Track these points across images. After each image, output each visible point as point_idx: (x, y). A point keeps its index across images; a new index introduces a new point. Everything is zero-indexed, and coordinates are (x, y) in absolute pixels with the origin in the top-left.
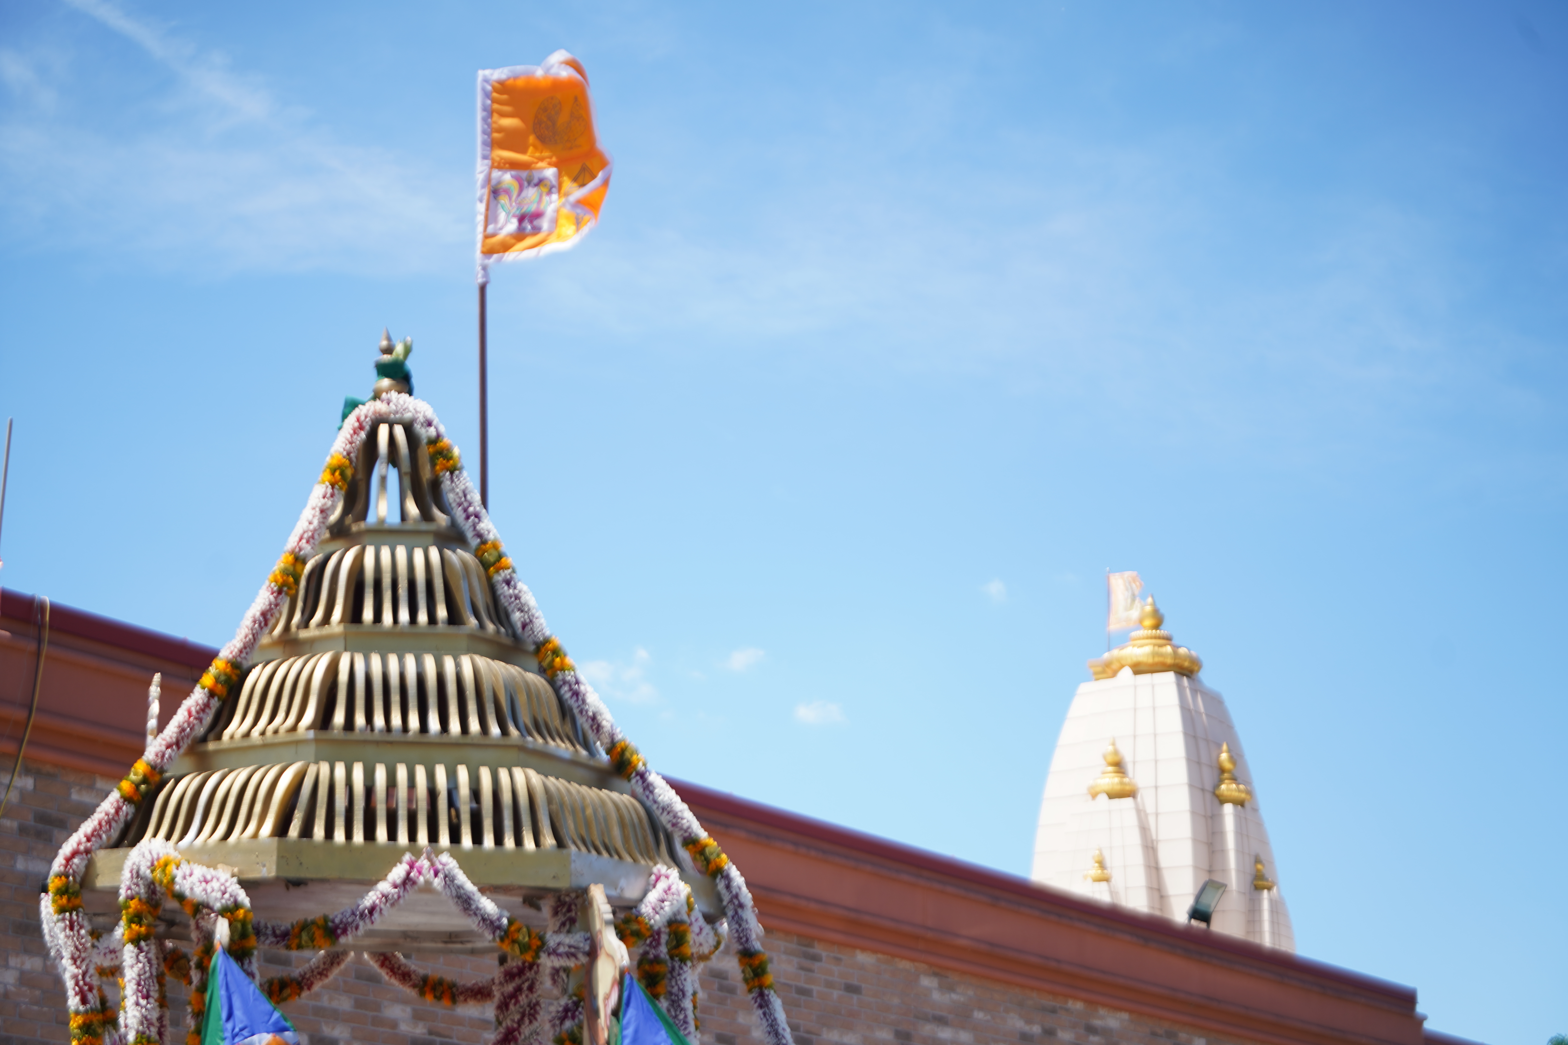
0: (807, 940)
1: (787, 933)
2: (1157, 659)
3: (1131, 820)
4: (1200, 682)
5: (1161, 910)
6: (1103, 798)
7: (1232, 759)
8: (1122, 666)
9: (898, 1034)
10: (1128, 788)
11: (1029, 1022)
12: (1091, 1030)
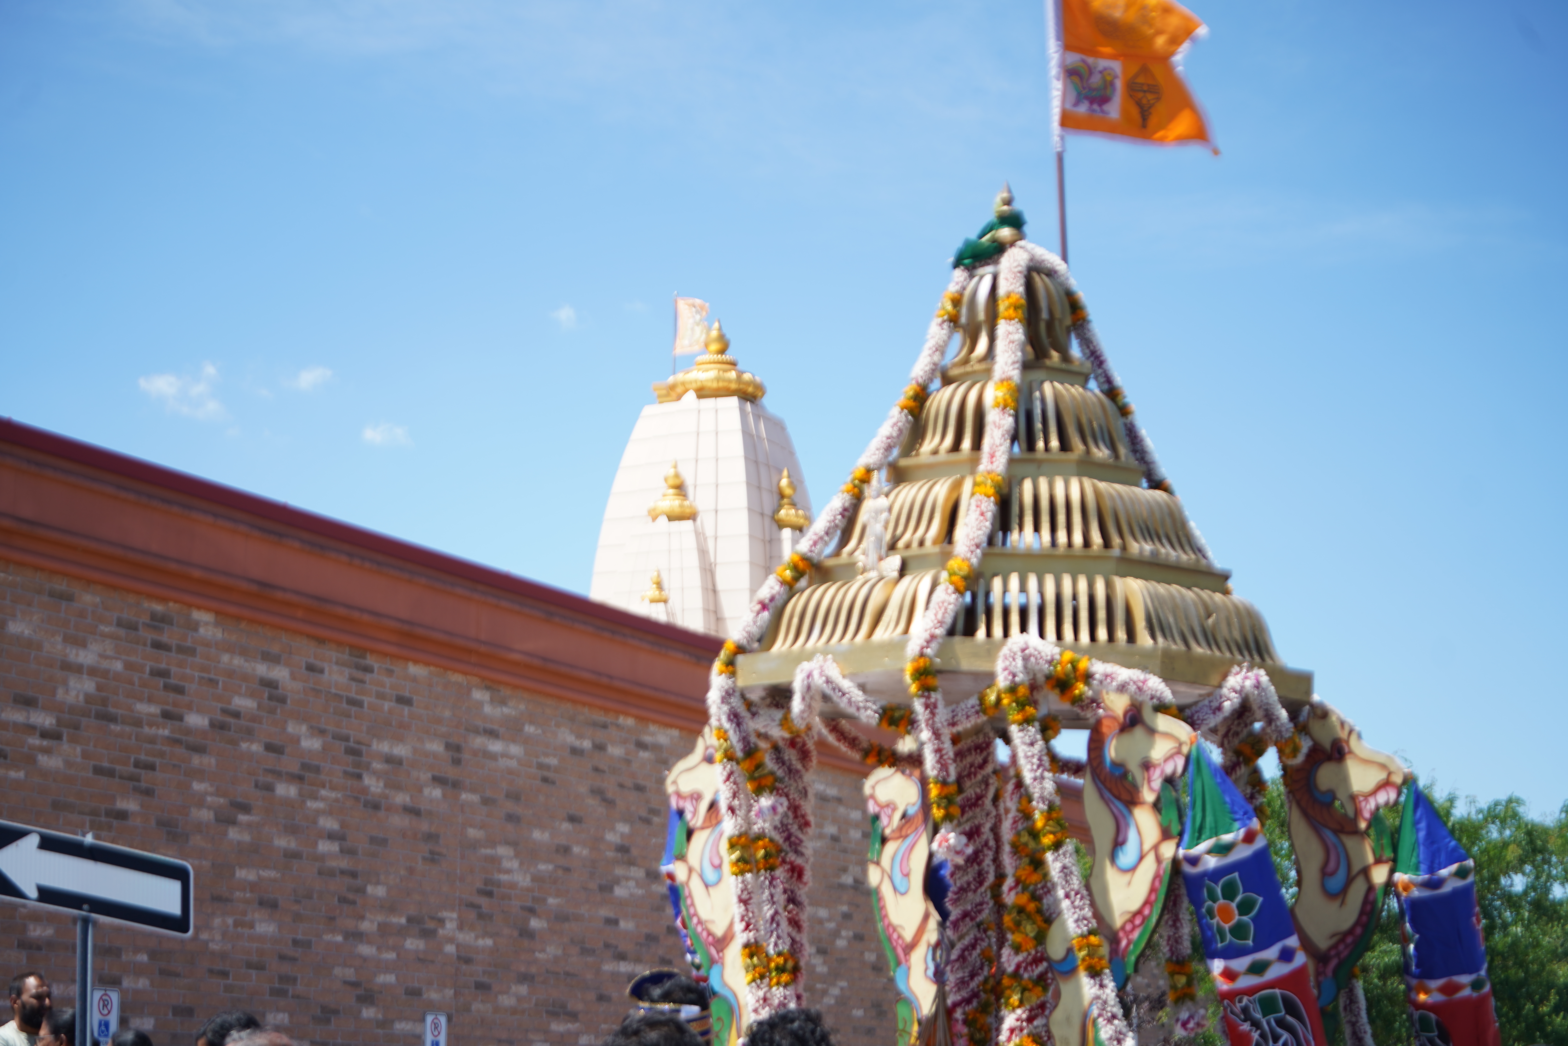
0: (360, 651)
1: (339, 644)
2: (721, 384)
3: (690, 542)
4: (763, 408)
5: (717, 631)
6: (663, 519)
7: (791, 484)
8: (686, 391)
9: (448, 746)
10: (688, 511)
11: (580, 736)
12: (641, 745)
